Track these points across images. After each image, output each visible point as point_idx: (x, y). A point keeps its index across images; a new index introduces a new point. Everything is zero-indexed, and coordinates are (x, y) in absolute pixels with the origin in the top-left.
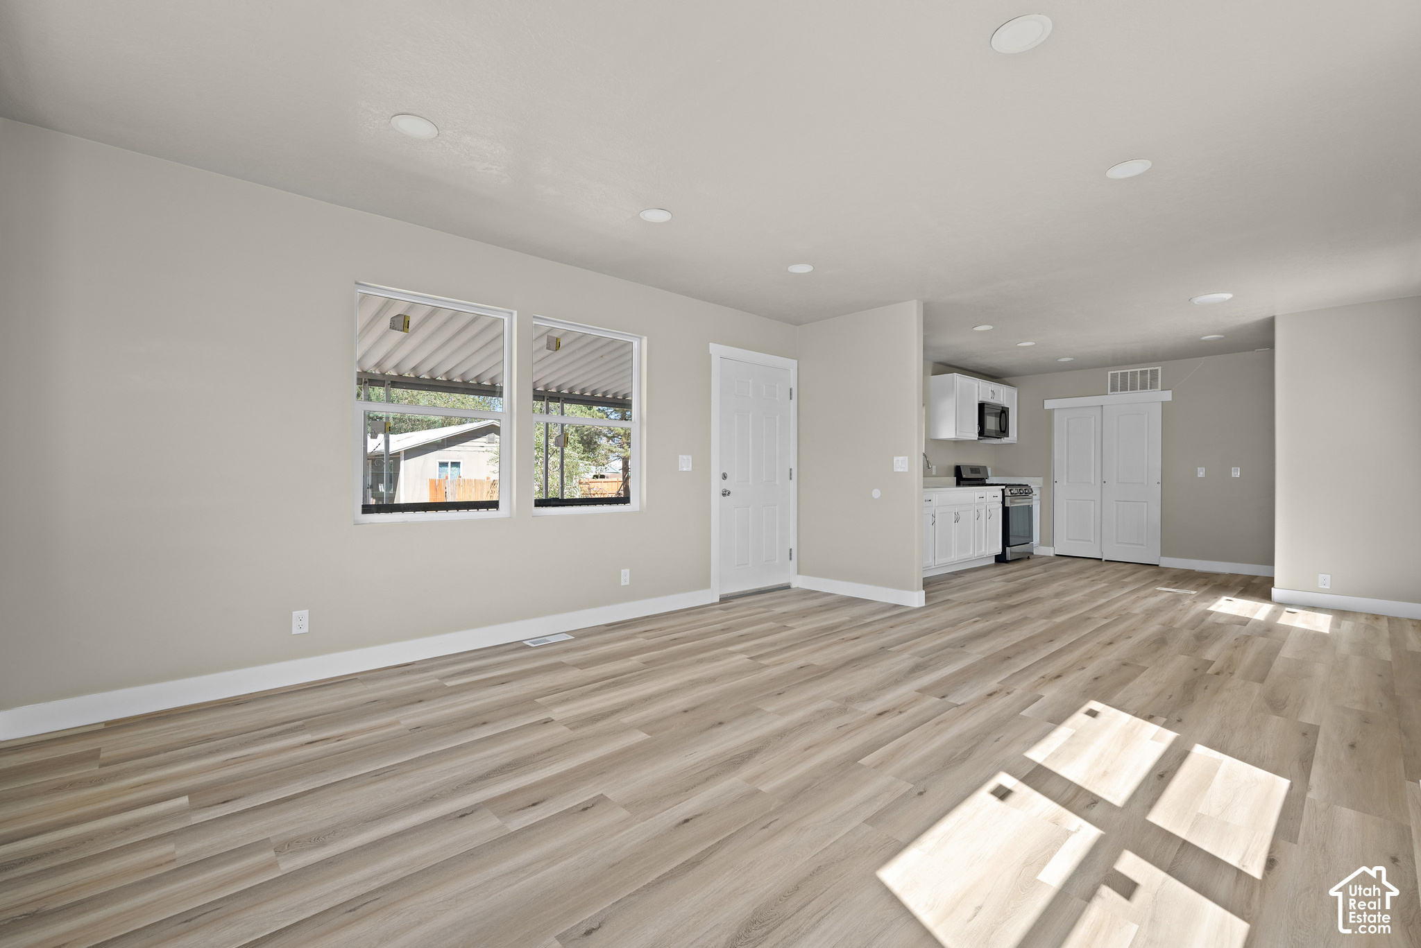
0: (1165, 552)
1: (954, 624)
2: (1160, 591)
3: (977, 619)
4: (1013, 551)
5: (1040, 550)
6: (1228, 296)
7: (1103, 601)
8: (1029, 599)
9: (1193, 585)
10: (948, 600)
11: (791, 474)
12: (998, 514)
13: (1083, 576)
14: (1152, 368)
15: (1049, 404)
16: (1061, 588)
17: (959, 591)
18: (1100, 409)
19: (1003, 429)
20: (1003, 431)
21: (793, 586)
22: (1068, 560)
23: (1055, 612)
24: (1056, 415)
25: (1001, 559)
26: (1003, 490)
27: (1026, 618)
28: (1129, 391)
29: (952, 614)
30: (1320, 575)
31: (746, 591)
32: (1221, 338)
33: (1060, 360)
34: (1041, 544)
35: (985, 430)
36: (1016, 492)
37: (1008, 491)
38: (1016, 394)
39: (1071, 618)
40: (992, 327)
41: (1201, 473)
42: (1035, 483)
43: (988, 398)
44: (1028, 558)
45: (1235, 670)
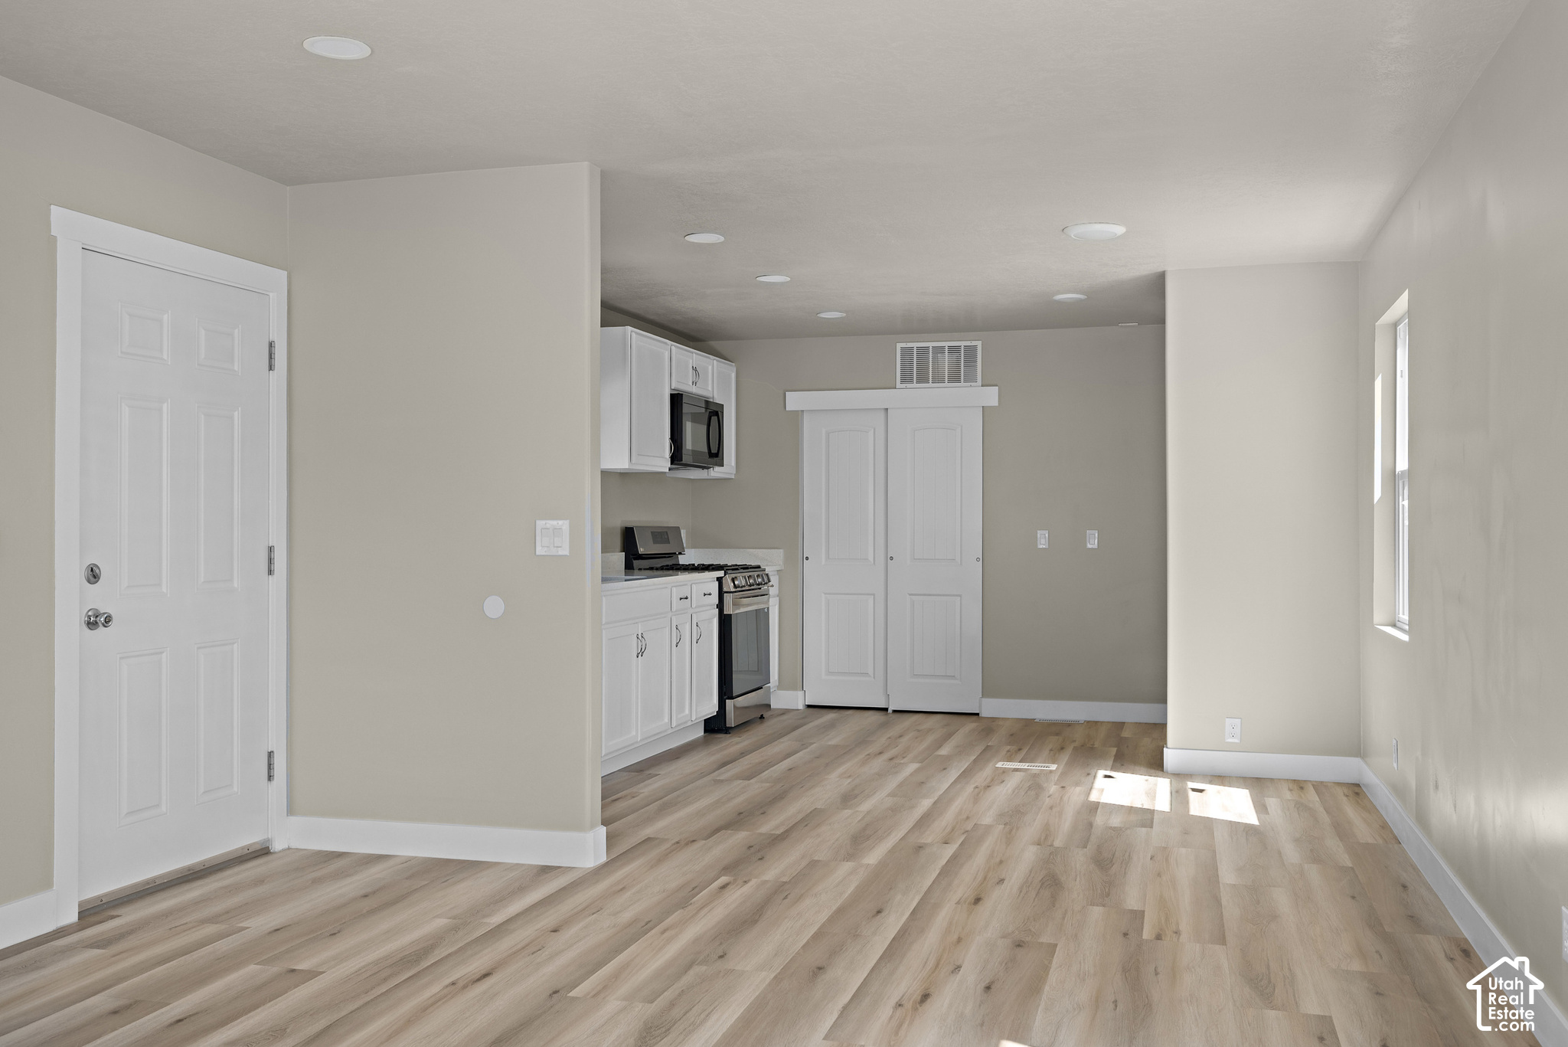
0: (989, 690)
1: (683, 899)
2: (1005, 771)
3: (723, 880)
4: (738, 705)
5: (782, 699)
6: (1120, 230)
7: (926, 804)
8: (799, 817)
9: (1045, 753)
10: (648, 840)
11: (270, 561)
12: (712, 631)
13: (872, 749)
14: (968, 343)
15: (795, 401)
16: (846, 784)
17: (664, 810)
18: (882, 414)
19: (714, 450)
20: (714, 455)
21: (277, 846)
22: (831, 715)
23: (860, 840)
24: (807, 424)
25: (715, 726)
26: (719, 580)
27: (813, 864)
28: (930, 385)
29: (673, 874)
30: (1227, 719)
31: (154, 880)
32: (1081, 300)
33: (823, 315)
34: (781, 686)
35: (684, 452)
36: (743, 583)
37: (729, 581)
38: (733, 375)
39: (892, 851)
40: (722, 239)
41: (1043, 541)
42: (772, 561)
43: (687, 386)
44: (762, 717)
45: (1178, 924)
